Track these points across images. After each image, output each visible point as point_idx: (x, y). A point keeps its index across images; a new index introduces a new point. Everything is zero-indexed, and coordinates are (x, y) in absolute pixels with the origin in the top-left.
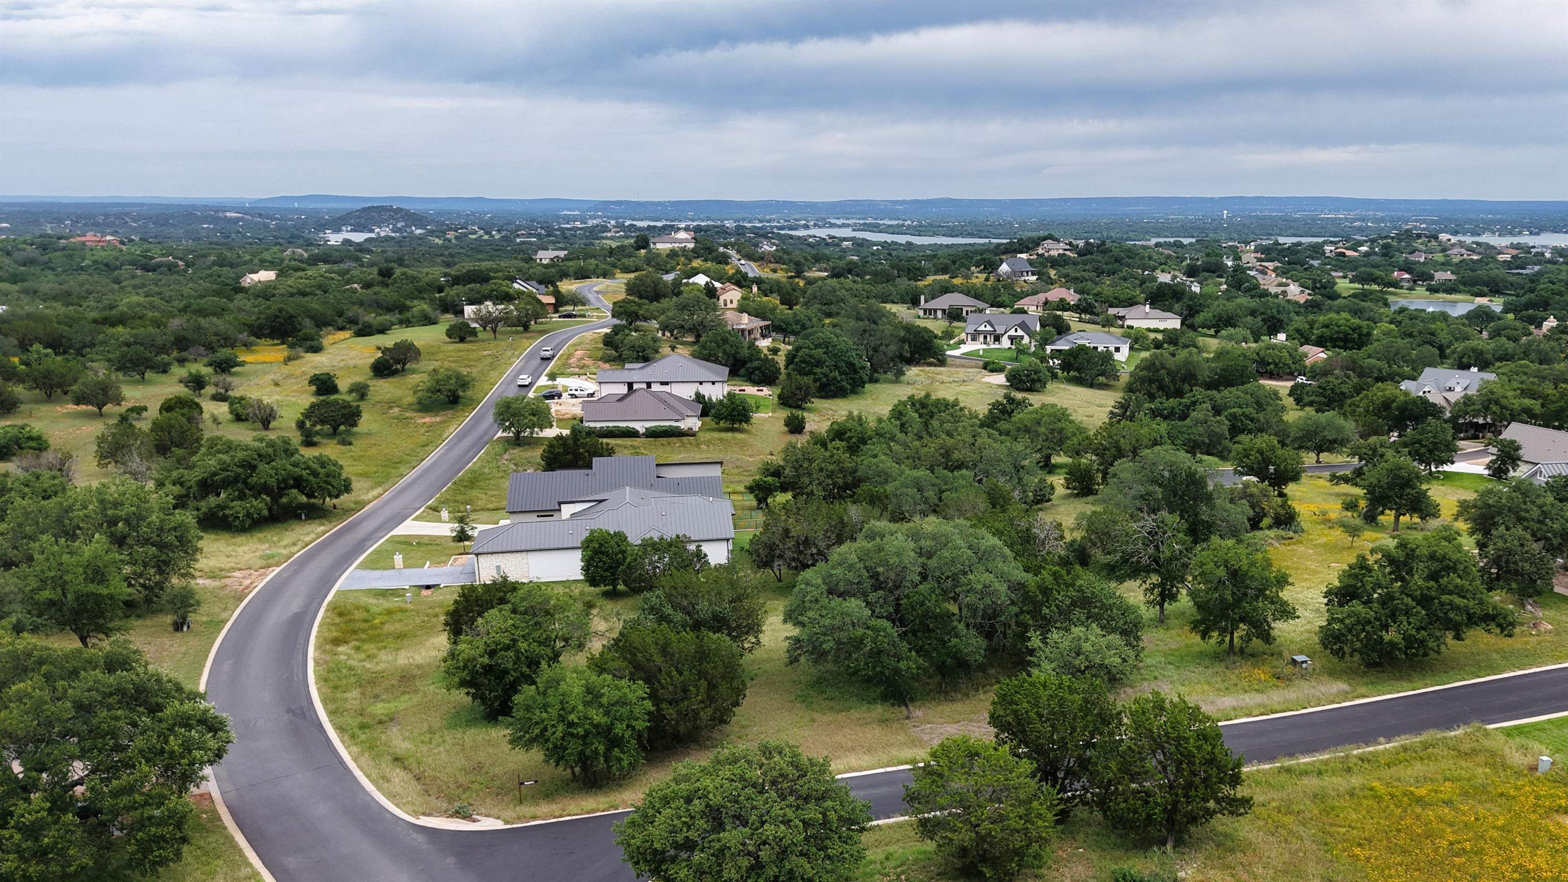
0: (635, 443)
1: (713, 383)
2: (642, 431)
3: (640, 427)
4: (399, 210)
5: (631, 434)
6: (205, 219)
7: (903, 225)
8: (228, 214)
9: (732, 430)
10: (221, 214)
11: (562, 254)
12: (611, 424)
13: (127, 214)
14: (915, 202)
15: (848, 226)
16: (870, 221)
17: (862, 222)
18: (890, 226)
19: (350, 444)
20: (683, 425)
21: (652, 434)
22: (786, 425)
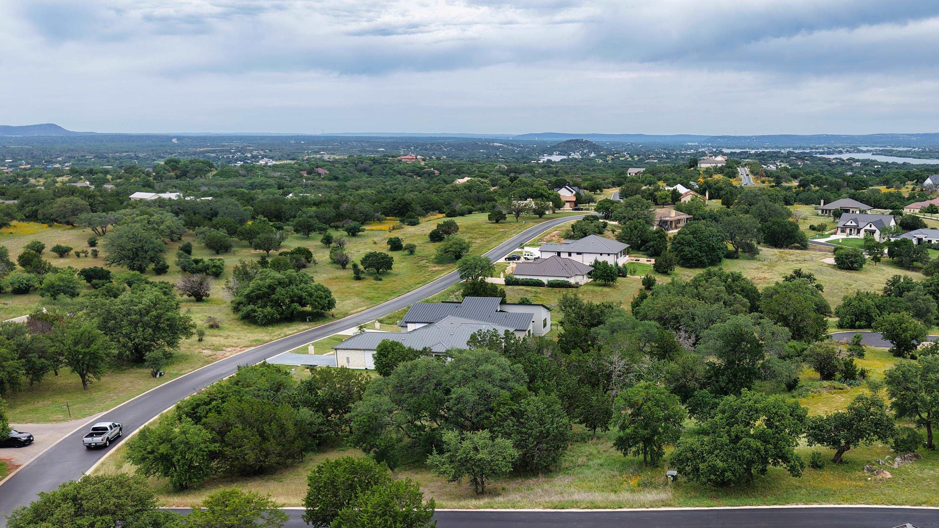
0: (539, 291)
1: (609, 255)
2: (546, 282)
3: (545, 280)
4: (586, 142)
5: (539, 284)
6: (483, 147)
7: (910, 151)
8: (495, 144)
9: (605, 285)
10: (491, 144)
11: (642, 170)
12: (529, 277)
13: (442, 144)
14: (925, 135)
15: (870, 151)
16: (889, 148)
17: (881, 149)
18: (900, 152)
19: (381, 280)
20: (572, 281)
21: (552, 285)
22: (643, 285)
